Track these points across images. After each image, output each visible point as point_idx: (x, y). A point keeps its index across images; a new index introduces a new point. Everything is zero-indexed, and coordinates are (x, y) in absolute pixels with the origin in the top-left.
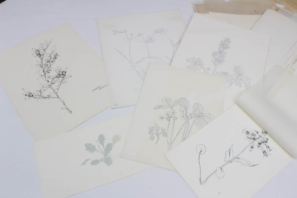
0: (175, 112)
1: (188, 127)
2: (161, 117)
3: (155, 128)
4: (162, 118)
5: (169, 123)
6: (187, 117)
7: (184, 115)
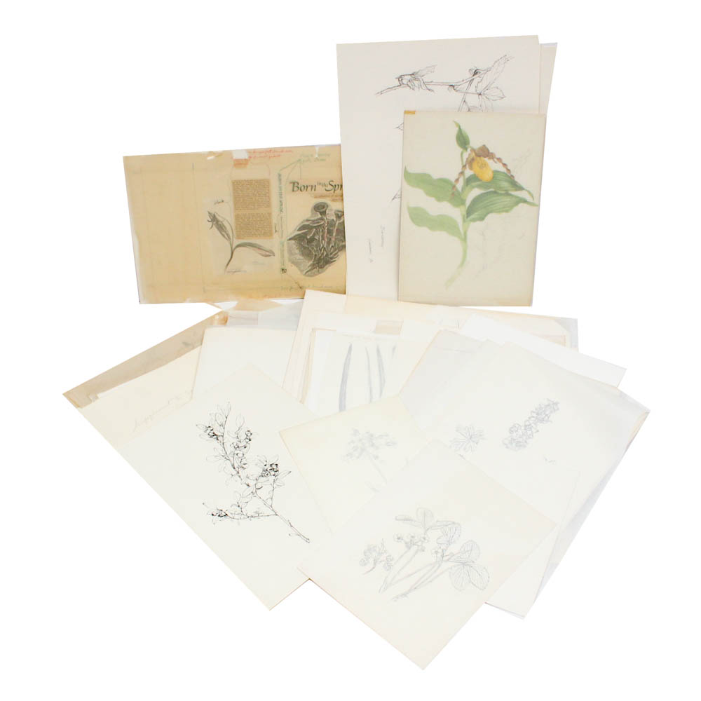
0: (427, 539)
1: (435, 571)
2: (399, 536)
3: (377, 549)
4: (399, 538)
5: (406, 552)
6: (443, 556)
7: (440, 551)
